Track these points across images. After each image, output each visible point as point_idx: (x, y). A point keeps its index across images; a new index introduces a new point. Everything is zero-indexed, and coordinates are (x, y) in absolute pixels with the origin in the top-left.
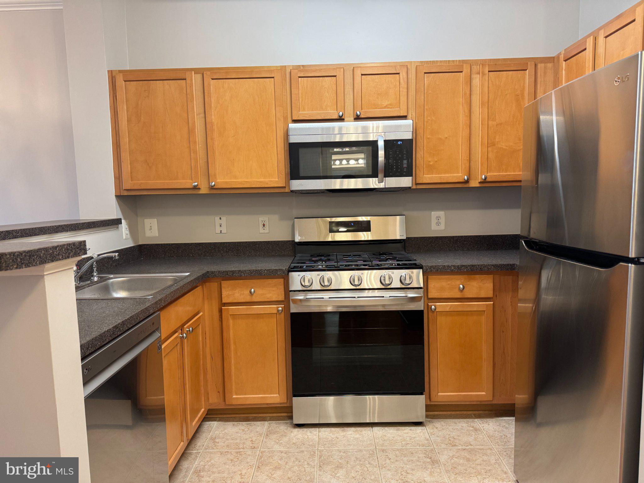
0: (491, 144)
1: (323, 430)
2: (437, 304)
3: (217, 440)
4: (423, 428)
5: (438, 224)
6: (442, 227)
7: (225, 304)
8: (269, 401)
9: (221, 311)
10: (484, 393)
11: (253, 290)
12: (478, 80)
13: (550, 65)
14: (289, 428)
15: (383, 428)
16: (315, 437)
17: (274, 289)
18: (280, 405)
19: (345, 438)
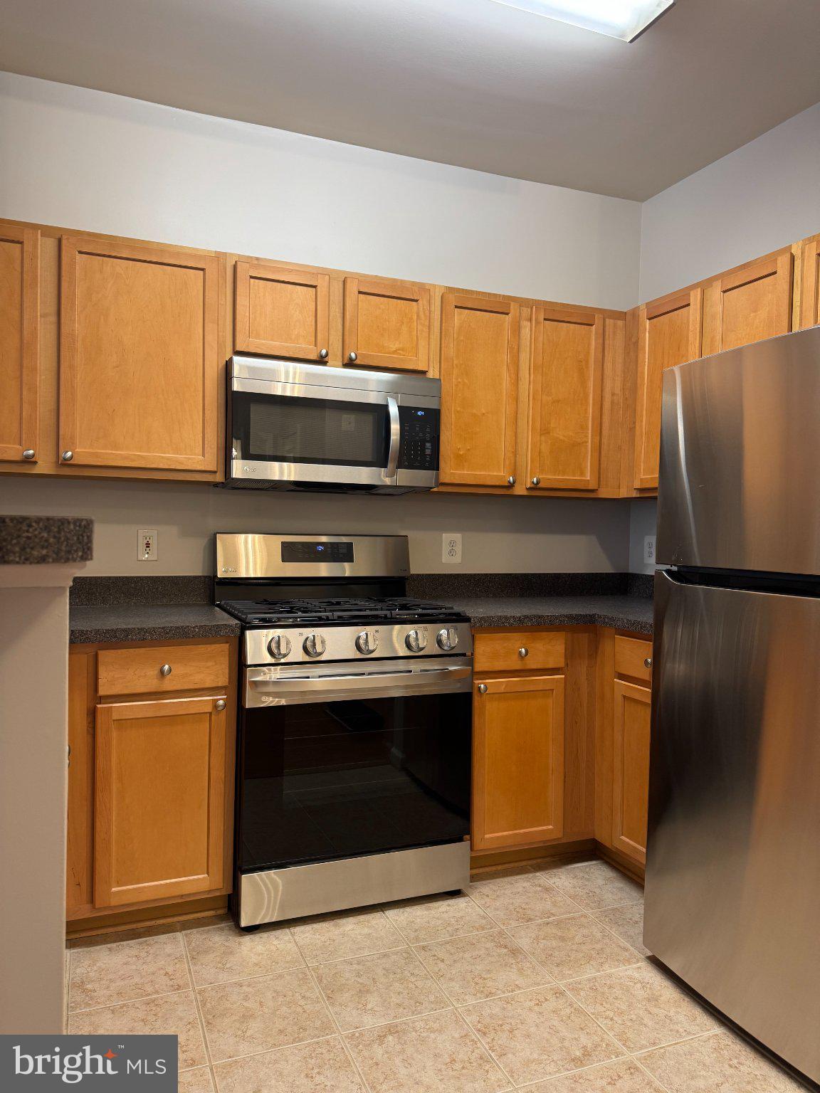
0: (545, 431)
1: (298, 930)
2: (487, 681)
3: (89, 986)
4: (467, 899)
5: (451, 553)
6: (457, 559)
7: (102, 699)
8: (187, 890)
9: (92, 714)
10: (551, 827)
11: (166, 667)
12: (528, 330)
13: (620, 323)
14: (230, 938)
15: (402, 910)
16: (290, 946)
17: (210, 664)
18: (208, 894)
19: (346, 939)
